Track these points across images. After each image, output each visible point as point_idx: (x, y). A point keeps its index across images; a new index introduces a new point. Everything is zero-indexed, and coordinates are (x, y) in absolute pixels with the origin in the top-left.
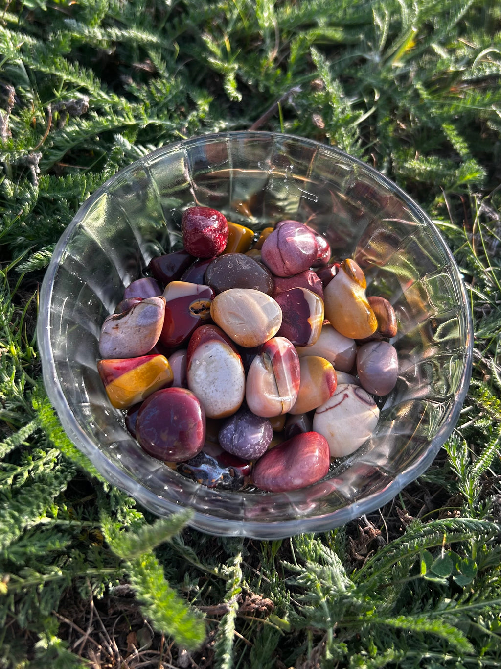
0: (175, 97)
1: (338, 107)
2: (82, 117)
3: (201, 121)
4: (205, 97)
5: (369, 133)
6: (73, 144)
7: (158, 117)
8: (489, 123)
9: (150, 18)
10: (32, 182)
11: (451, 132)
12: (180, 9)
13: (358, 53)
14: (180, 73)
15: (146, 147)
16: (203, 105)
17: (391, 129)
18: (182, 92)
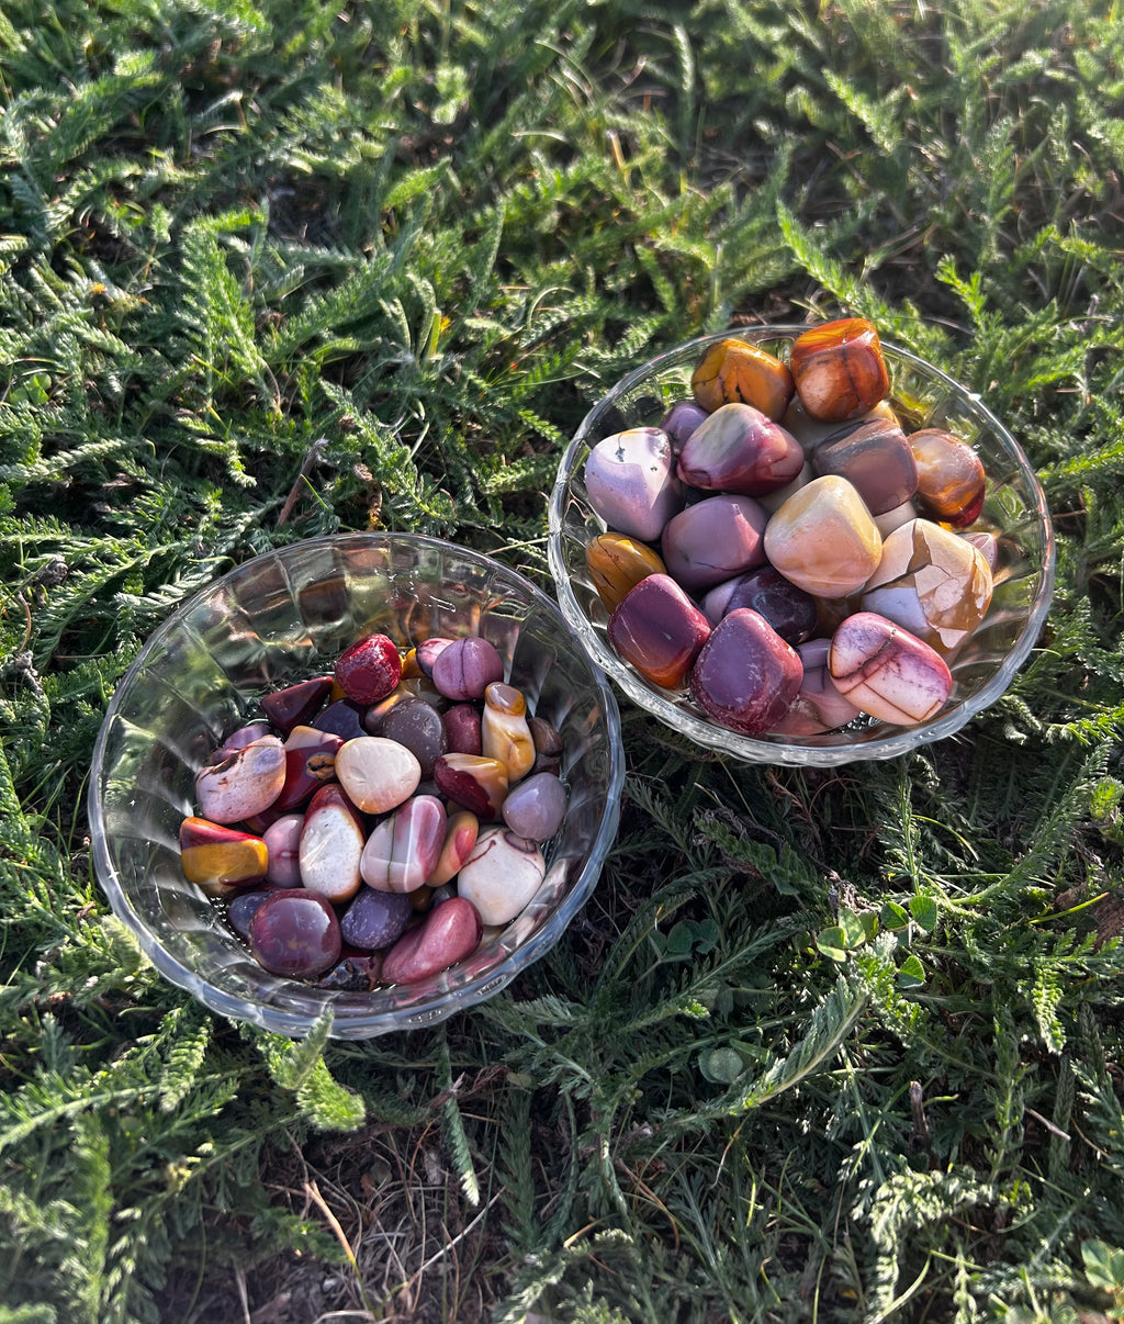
0: (173, 507)
1: (380, 447)
2: (62, 583)
3: (217, 524)
4: (211, 490)
5: (436, 455)
6: (66, 620)
7: (162, 544)
8: (577, 384)
9: (100, 417)
10: (32, 689)
11: (531, 419)
12: (136, 387)
13: (384, 361)
14: (168, 472)
15: (158, 592)
16: (212, 502)
17: (461, 440)
18: (179, 496)
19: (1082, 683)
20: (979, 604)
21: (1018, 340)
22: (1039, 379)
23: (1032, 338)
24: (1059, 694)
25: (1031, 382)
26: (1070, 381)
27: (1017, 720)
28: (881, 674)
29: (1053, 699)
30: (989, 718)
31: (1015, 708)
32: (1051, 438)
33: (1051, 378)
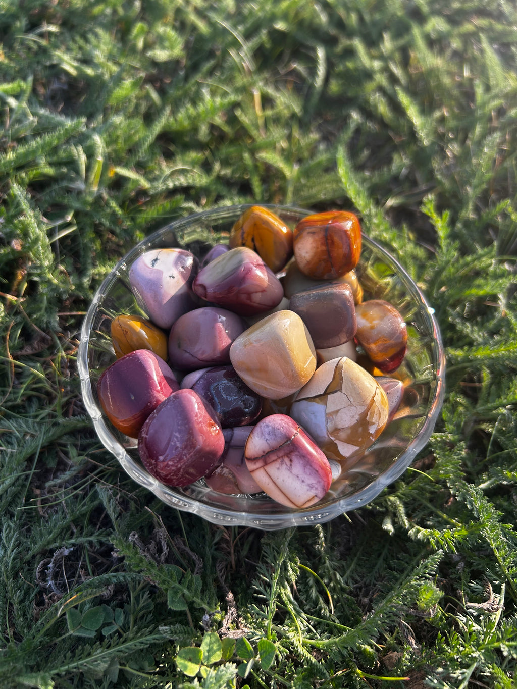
19: (447, 502)
20: (372, 430)
21: (467, 264)
22: (474, 291)
23: (478, 265)
24: (429, 505)
25: (468, 292)
26: (495, 298)
27: (395, 516)
28: (277, 465)
29: (425, 508)
30: (374, 508)
31: (396, 508)
32: (472, 331)
33: (481, 293)
